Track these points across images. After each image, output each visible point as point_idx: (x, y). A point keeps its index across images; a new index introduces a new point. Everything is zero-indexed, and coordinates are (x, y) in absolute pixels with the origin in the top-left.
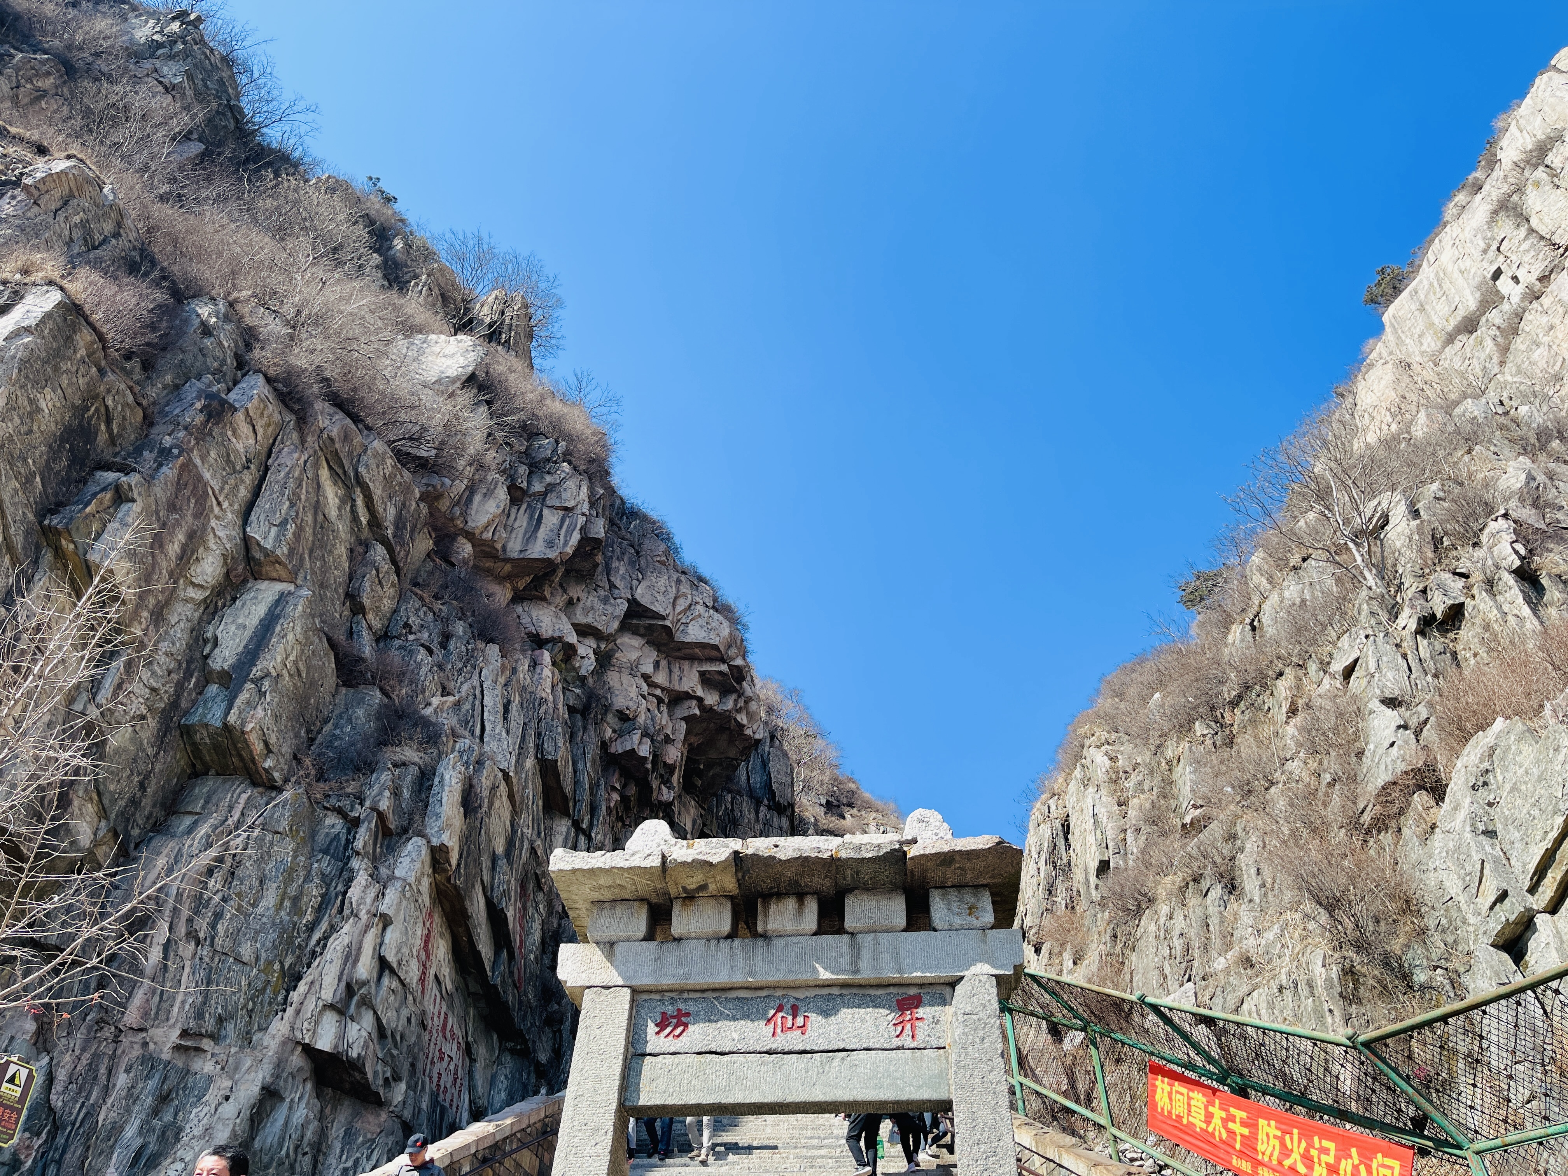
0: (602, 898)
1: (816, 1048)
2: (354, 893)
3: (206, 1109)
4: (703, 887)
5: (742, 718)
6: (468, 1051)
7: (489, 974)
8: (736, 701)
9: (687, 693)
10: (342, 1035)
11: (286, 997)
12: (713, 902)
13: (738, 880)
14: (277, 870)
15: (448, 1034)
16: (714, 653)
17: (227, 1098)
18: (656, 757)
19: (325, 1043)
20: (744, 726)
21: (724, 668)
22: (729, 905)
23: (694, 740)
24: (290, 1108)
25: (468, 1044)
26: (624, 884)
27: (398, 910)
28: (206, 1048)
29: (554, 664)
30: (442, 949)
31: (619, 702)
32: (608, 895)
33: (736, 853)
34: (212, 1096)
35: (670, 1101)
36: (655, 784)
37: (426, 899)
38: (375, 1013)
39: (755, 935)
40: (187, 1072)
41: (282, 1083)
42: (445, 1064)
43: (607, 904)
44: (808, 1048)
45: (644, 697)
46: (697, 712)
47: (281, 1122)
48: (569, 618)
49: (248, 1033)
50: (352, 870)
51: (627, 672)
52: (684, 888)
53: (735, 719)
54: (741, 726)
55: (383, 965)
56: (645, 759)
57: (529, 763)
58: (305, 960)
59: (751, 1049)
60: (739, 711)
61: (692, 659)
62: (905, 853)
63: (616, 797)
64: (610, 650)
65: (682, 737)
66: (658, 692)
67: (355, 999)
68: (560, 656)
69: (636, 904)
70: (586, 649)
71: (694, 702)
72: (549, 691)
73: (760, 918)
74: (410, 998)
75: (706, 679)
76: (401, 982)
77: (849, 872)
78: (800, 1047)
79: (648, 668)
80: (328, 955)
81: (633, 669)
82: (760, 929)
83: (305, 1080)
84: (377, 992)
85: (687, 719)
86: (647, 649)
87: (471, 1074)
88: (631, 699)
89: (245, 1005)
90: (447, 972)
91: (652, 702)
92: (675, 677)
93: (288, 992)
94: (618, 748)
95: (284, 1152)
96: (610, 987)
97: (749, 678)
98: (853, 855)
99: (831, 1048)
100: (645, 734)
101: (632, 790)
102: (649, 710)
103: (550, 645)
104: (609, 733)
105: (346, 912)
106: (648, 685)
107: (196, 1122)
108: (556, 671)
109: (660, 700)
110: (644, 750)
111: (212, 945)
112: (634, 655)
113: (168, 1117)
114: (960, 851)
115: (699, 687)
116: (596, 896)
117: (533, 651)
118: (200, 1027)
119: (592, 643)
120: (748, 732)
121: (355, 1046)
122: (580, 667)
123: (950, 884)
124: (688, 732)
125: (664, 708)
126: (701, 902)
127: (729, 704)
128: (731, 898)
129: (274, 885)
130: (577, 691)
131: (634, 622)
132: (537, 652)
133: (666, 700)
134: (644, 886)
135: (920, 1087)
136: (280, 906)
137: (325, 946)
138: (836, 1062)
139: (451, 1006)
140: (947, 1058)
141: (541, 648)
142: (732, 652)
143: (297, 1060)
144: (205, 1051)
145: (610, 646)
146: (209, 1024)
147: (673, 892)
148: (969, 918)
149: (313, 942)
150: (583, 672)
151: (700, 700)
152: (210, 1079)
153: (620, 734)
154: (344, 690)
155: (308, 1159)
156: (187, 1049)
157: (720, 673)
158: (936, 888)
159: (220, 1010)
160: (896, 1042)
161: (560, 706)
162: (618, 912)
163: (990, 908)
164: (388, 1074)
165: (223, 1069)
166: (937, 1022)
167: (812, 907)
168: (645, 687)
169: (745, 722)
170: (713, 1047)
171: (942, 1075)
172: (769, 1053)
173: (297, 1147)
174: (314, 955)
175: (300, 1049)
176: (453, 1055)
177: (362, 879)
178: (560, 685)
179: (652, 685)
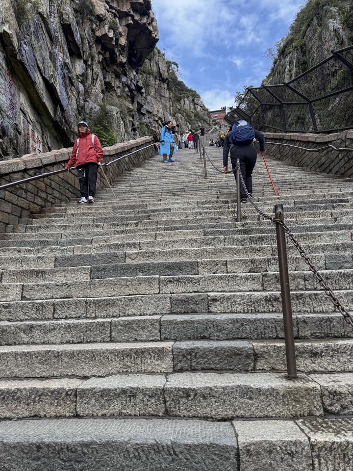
5: (150, 28)
7: (53, 116)
8: (147, 19)
9: (126, 12)
18: (117, 39)
31: (98, 11)
37: (2, 64)
45: (108, 11)
46: (132, 22)
53: (148, 28)
54: (150, 32)
56: (112, 38)
60: (149, 24)
63: (101, 57)
65: (126, 34)
71: (130, 18)
74: (4, 114)
75: (133, 6)
85: (128, 26)
88: (102, 11)
91: (112, 15)
92: (120, 4)
94: (99, 33)
100: (110, 28)
101: (107, 55)
102: (111, 18)
104: (94, 26)
109: (115, 16)
110: (111, 35)
115: (131, 10)
120: (154, 35)
124: (128, 33)
125: (117, 19)
127: (145, 20)
133: (118, 15)
151: (132, 17)
153: (99, 27)
168: (108, 7)
169: (152, 30)
179: (111, 7)
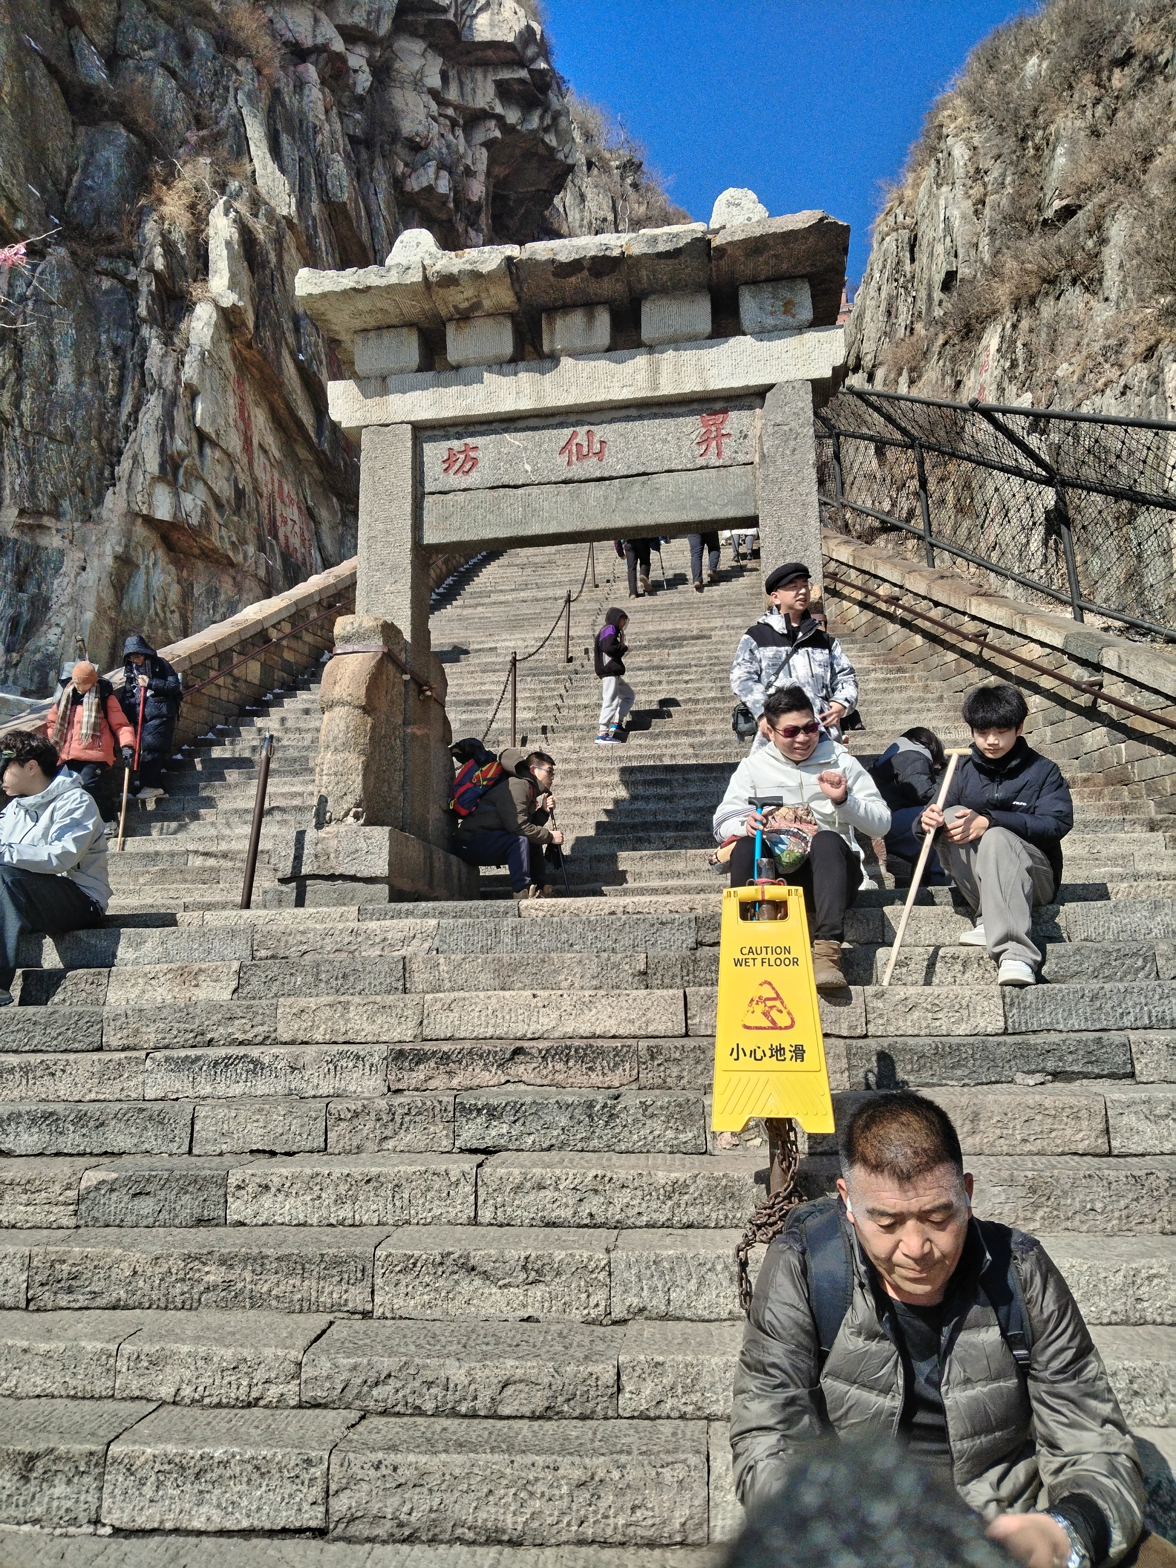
0: (365, 326)
1: (614, 474)
2: (152, 363)
3: (66, 580)
4: (476, 306)
5: (551, 139)
6: (310, 514)
7: (315, 440)
8: (542, 118)
9: (483, 110)
10: (177, 506)
11: (112, 473)
12: (490, 322)
13: (516, 293)
14: (65, 344)
15: (287, 500)
16: (510, 55)
17: (84, 569)
18: (459, 191)
19: (163, 512)
20: (553, 149)
21: (523, 74)
22: (509, 325)
23: (498, 171)
24: (147, 573)
25: (308, 508)
26: (386, 307)
27: (202, 380)
28: (49, 524)
29: (323, 82)
30: (260, 418)
31: (408, 127)
32: (371, 322)
33: (509, 259)
34: (69, 566)
35: (466, 538)
36: (461, 228)
37: (230, 366)
38: (206, 483)
39: (541, 355)
40: (37, 549)
41: (133, 553)
42: (289, 528)
43: (372, 334)
44: (606, 475)
45: (434, 119)
46: (498, 134)
47: (141, 586)
48: (331, 19)
49: (85, 508)
50: (144, 339)
51: (410, 87)
52: (455, 307)
53: (543, 141)
54: (551, 150)
55: (202, 437)
56: (446, 196)
57: (315, 207)
58: (121, 435)
59: (546, 480)
60: (546, 130)
61: (485, 64)
62: (709, 241)
64: (387, 60)
65: (484, 167)
66: (450, 112)
67: (182, 471)
68: (328, 71)
69: (405, 330)
70: (357, 59)
71: (492, 124)
72: (323, 117)
73: (545, 337)
74: (238, 467)
75: (504, 91)
76: (225, 452)
77: (644, 273)
78: (598, 474)
79: (434, 81)
80: (142, 429)
81: (417, 83)
82: (546, 348)
83: (154, 549)
84: (202, 463)
85: (489, 144)
86: (430, 54)
87: (317, 534)
88: (420, 123)
89: (74, 484)
90: (271, 441)
91: (445, 125)
92: (468, 89)
93: (113, 467)
94: (414, 184)
95: (152, 611)
96: (387, 425)
97: (555, 87)
98: (646, 250)
99: (630, 472)
100: (441, 166)
102: (442, 135)
103: (313, 57)
104: (400, 168)
105: (150, 384)
106: (438, 104)
107: (59, 591)
108: (327, 90)
109: (454, 124)
110: (443, 186)
111: (21, 425)
112: (415, 64)
113: (32, 589)
114: (775, 234)
115: (497, 101)
116: (358, 324)
117: (295, 65)
118: (35, 504)
119: (361, 50)
120: (560, 157)
121: (193, 515)
122: (355, 84)
123: (763, 277)
124: (491, 162)
125: (459, 132)
126: (478, 323)
127: (534, 122)
128: (512, 316)
129: (67, 360)
130: (358, 116)
131: (410, 18)
132: (301, 68)
133: (461, 122)
134: (412, 308)
135: (725, 505)
136: (79, 383)
137: (136, 421)
138: (637, 487)
139: (283, 473)
140: (754, 474)
141: (304, 61)
142: (531, 51)
143: (140, 530)
144: (49, 528)
145: (387, 54)
146: (45, 503)
147: (444, 312)
148: (783, 317)
149: (124, 418)
150: (359, 90)
151: (500, 119)
152: (62, 553)
153: (412, 167)
154: (82, 129)
155: (176, 615)
156: (31, 527)
157: (521, 81)
158: (746, 283)
159: (50, 489)
160: (701, 462)
161: (339, 135)
162: (386, 341)
163: (808, 302)
164: (234, 539)
165: (71, 542)
166: (746, 436)
167: (603, 320)
168: (434, 106)
169: (554, 143)
170: (506, 480)
171: (749, 491)
172: (565, 482)
173: (163, 607)
174: (127, 429)
175: (140, 520)
176: (296, 518)
177: (156, 346)
178: (335, 110)
179: (442, 102)
